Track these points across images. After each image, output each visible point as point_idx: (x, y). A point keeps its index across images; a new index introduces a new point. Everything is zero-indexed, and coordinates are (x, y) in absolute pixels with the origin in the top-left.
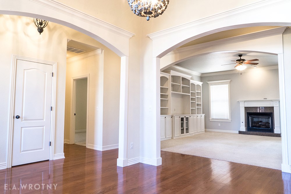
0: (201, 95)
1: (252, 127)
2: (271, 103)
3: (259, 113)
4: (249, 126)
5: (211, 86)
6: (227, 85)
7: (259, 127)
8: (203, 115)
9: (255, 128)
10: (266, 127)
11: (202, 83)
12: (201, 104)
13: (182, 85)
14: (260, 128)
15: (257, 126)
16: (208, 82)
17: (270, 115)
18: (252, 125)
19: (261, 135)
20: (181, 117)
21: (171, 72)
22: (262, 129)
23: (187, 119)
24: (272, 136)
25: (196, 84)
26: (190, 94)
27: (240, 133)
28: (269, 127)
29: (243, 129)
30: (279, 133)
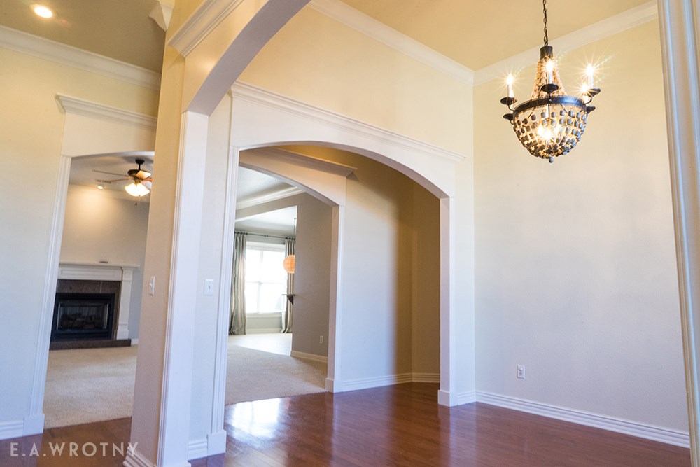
2: (118, 272)
7: (81, 328)
10: (95, 328)
15: (75, 326)
17: (109, 299)
22: (88, 331)
24: (114, 347)
30: (126, 337)
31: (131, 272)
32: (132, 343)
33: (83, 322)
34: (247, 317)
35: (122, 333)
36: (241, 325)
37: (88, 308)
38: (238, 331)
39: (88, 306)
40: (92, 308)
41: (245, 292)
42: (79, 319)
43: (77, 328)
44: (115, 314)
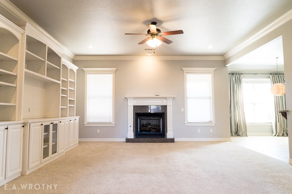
0: (74, 86)
1: (140, 131)
2: (165, 101)
3: (150, 113)
4: (138, 131)
5: (88, 75)
6: (112, 75)
7: (149, 131)
8: (77, 118)
9: (144, 132)
10: (157, 131)
11: (77, 68)
12: (74, 100)
13: (47, 62)
14: (150, 133)
15: (147, 130)
16: (84, 69)
17: (162, 116)
18: (140, 129)
19: (154, 142)
20: (44, 124)
21: (26, 28)
22: (153, 133)
23: (55, 126)
24: (165, 142)
25: (69, 68)
26: (60, 82)
27: (128, 141)
28: (159, 131)
29: (131, 135)
30: (172, 137)
31: (172, 100)
32: (175, 140)
33: (151, 128)
34: (247, 125)
35: (169, 135)
36: (243, 130)
37: (152, 120)
38: (242, 134)
39: (152, 119)
40: (154, 120)
41: (245, 110)
42: (149, 126)
43: (148, 131)
44: (165, 124)
